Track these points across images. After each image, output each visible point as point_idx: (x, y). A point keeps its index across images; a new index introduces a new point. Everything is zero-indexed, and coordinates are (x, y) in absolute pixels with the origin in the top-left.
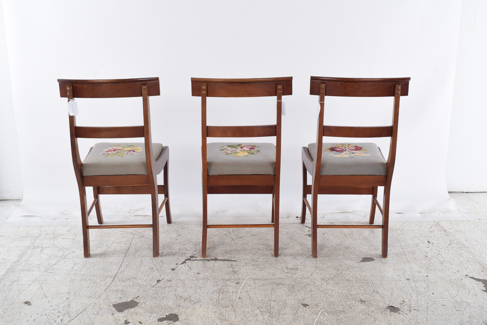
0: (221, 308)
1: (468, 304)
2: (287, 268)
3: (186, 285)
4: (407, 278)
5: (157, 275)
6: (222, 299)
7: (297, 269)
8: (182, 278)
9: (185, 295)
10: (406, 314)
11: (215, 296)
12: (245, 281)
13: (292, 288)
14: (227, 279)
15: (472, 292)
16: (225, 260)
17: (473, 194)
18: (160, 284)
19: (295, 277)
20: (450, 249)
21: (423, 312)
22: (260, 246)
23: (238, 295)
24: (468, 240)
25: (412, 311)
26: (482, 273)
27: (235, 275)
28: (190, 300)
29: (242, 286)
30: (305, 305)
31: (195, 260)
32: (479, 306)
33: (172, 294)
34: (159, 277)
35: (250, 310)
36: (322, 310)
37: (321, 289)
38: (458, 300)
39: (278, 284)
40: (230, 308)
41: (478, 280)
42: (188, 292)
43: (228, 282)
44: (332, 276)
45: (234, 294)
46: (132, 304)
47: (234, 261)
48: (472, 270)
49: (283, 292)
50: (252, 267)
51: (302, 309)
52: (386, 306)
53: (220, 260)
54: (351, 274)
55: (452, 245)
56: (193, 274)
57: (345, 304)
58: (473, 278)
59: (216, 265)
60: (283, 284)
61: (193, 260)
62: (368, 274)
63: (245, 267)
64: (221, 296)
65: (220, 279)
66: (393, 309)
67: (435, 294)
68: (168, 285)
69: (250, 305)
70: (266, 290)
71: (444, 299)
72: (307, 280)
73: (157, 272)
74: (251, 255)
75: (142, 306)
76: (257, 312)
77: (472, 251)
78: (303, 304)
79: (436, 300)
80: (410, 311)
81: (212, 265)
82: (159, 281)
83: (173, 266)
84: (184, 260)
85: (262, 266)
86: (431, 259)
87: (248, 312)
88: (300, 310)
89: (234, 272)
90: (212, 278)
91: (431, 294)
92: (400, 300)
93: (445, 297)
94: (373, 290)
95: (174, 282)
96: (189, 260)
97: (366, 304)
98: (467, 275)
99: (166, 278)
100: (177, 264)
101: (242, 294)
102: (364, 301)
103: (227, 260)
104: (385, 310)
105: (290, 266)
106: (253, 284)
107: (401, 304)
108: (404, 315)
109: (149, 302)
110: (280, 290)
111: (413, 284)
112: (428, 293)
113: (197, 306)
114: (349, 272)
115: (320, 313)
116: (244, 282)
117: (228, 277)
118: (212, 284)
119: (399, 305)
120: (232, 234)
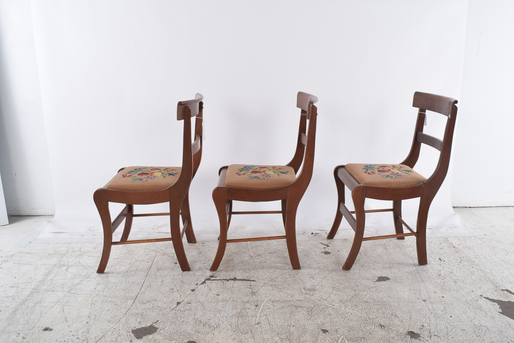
0: (240, 334)
1: (487, 328)
2: (305, 289)
3: (205, 308)
4: (424, 299)
5: (176, 297)
6: (242, 324)
7: (315, 290)
8: (202, 300)
9: (204, 319)
10: (427, 341)
11: (234, 320)
12: (264, 303)
13: (310, 311)
14: (246, 301)
15: (489, 314)
16: (244, 280)
17: (475, 209)
18: (180, 307)
19: (313, 298)
20: (461, 266)
21: (443, 338)
22: (278, 265)
23: (257, 320)
24: (477, 257)
25: (433, 337)
26: (495, 292)
27: (254, 296)
28: (209, 325)
29: (261, 309)
30: (325, 331)
31: (215, 280)
32: (499, 330)
33: (192, 319)
34: (179, 299)
35: (269, 337)
36: (342, 337)
37: (339, 312)
38: (477, 324)
39: (297, 307)
40: (250, 334)
41: (493, 301)
42: (208, 316)
43: (247, 305)
44: (349, 297)
45: (253, 319)
46: (151, 330)
47: (253, 281)
48: (486, 290)
49: (302, 316)
50: (270, 288)
51: (322, 335)
52: (405, 331)
53: (239, 280)
54: (368, 295)
55: (463, 262)
56: (212, 295)
57: (364, 330)
58: (487, 298)
59: (235, 285)
60: (302, 307)
61: (213, 280)
62: (385, 295)
63: (263, 288)
64: (240, 321)
65: (239, 301)
66: (413, 335)
67: (453, 317)
68: (188, 308)
69: (269, 332)
70: (285, 314)
71: (463, 323)
72: (325, 302)
73: (177, 293)
74: (269, 275)
75: (162, 332)
76: (277, 339)
77: (483, 268)
78: (322, 330)
79: (455, 324)
80: (431, 337)
81: (231, 286)
82: (178, 303)
83: (193, 287)
84: (204, 280)
85: (280, 287)
86: (444, 278)
87: (268, 340)
88: (320, 336)
89: (253, 293)
90: (231, 300)
91: (449, 317)
92: (419, 324)
93: (464, 320)
94: (391, 313)
95: (193, 305)
96: (209, 279)
97: (386, 329)
98: (482, 296)
99: (186, 300)
100: (197, 285)
101: (261, 318)
102: (383, 326)
103: (246, 280)
104: (405, 336)
105: (308, 286)
106: (272, 307)
107: (421, 329)
108: (425, 341)
109: (168, 327)
110: (299, 314)
111: (430, 306)
112: (446, 316)
113: (216, 332)
114: (366, 293)
115: (340, 341)
116: (263, 305)
117: (246, 299)
118: (231, 307)
119: (419, 331)
120: (251, 251)
